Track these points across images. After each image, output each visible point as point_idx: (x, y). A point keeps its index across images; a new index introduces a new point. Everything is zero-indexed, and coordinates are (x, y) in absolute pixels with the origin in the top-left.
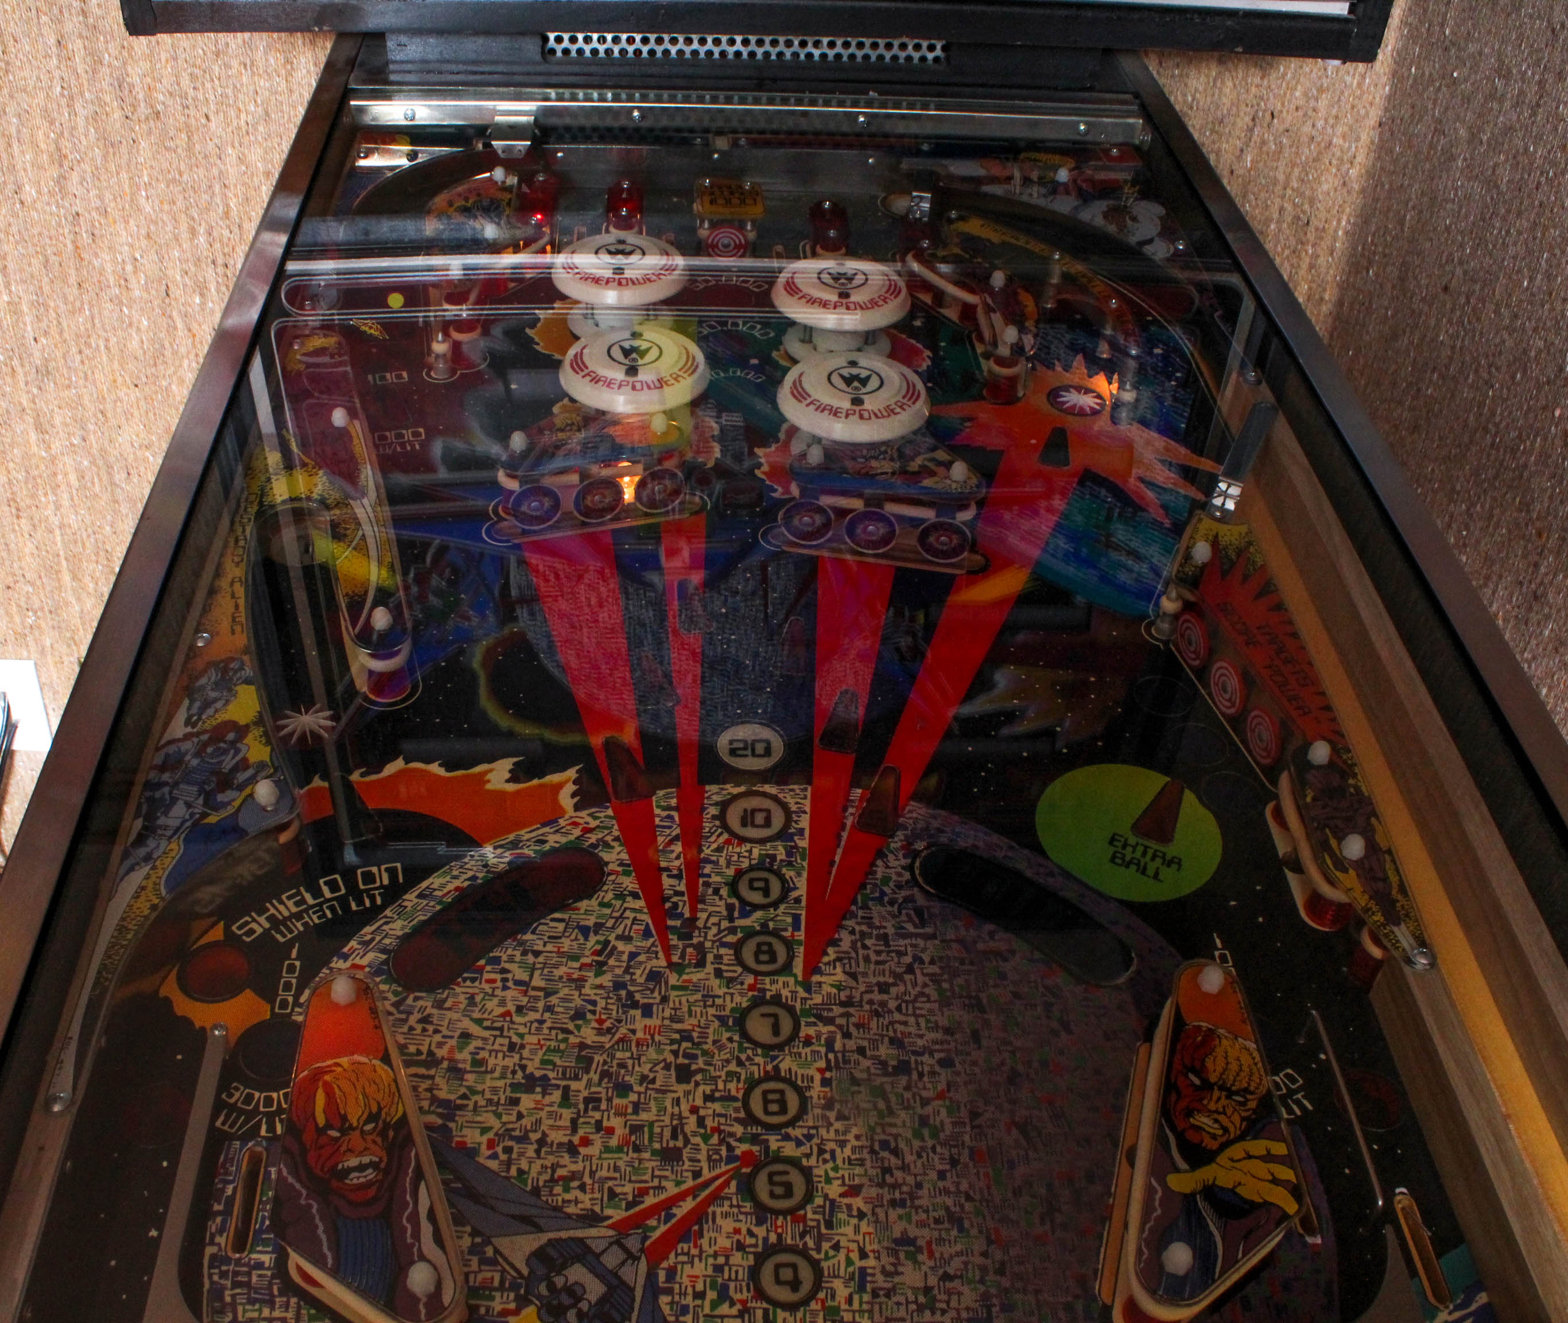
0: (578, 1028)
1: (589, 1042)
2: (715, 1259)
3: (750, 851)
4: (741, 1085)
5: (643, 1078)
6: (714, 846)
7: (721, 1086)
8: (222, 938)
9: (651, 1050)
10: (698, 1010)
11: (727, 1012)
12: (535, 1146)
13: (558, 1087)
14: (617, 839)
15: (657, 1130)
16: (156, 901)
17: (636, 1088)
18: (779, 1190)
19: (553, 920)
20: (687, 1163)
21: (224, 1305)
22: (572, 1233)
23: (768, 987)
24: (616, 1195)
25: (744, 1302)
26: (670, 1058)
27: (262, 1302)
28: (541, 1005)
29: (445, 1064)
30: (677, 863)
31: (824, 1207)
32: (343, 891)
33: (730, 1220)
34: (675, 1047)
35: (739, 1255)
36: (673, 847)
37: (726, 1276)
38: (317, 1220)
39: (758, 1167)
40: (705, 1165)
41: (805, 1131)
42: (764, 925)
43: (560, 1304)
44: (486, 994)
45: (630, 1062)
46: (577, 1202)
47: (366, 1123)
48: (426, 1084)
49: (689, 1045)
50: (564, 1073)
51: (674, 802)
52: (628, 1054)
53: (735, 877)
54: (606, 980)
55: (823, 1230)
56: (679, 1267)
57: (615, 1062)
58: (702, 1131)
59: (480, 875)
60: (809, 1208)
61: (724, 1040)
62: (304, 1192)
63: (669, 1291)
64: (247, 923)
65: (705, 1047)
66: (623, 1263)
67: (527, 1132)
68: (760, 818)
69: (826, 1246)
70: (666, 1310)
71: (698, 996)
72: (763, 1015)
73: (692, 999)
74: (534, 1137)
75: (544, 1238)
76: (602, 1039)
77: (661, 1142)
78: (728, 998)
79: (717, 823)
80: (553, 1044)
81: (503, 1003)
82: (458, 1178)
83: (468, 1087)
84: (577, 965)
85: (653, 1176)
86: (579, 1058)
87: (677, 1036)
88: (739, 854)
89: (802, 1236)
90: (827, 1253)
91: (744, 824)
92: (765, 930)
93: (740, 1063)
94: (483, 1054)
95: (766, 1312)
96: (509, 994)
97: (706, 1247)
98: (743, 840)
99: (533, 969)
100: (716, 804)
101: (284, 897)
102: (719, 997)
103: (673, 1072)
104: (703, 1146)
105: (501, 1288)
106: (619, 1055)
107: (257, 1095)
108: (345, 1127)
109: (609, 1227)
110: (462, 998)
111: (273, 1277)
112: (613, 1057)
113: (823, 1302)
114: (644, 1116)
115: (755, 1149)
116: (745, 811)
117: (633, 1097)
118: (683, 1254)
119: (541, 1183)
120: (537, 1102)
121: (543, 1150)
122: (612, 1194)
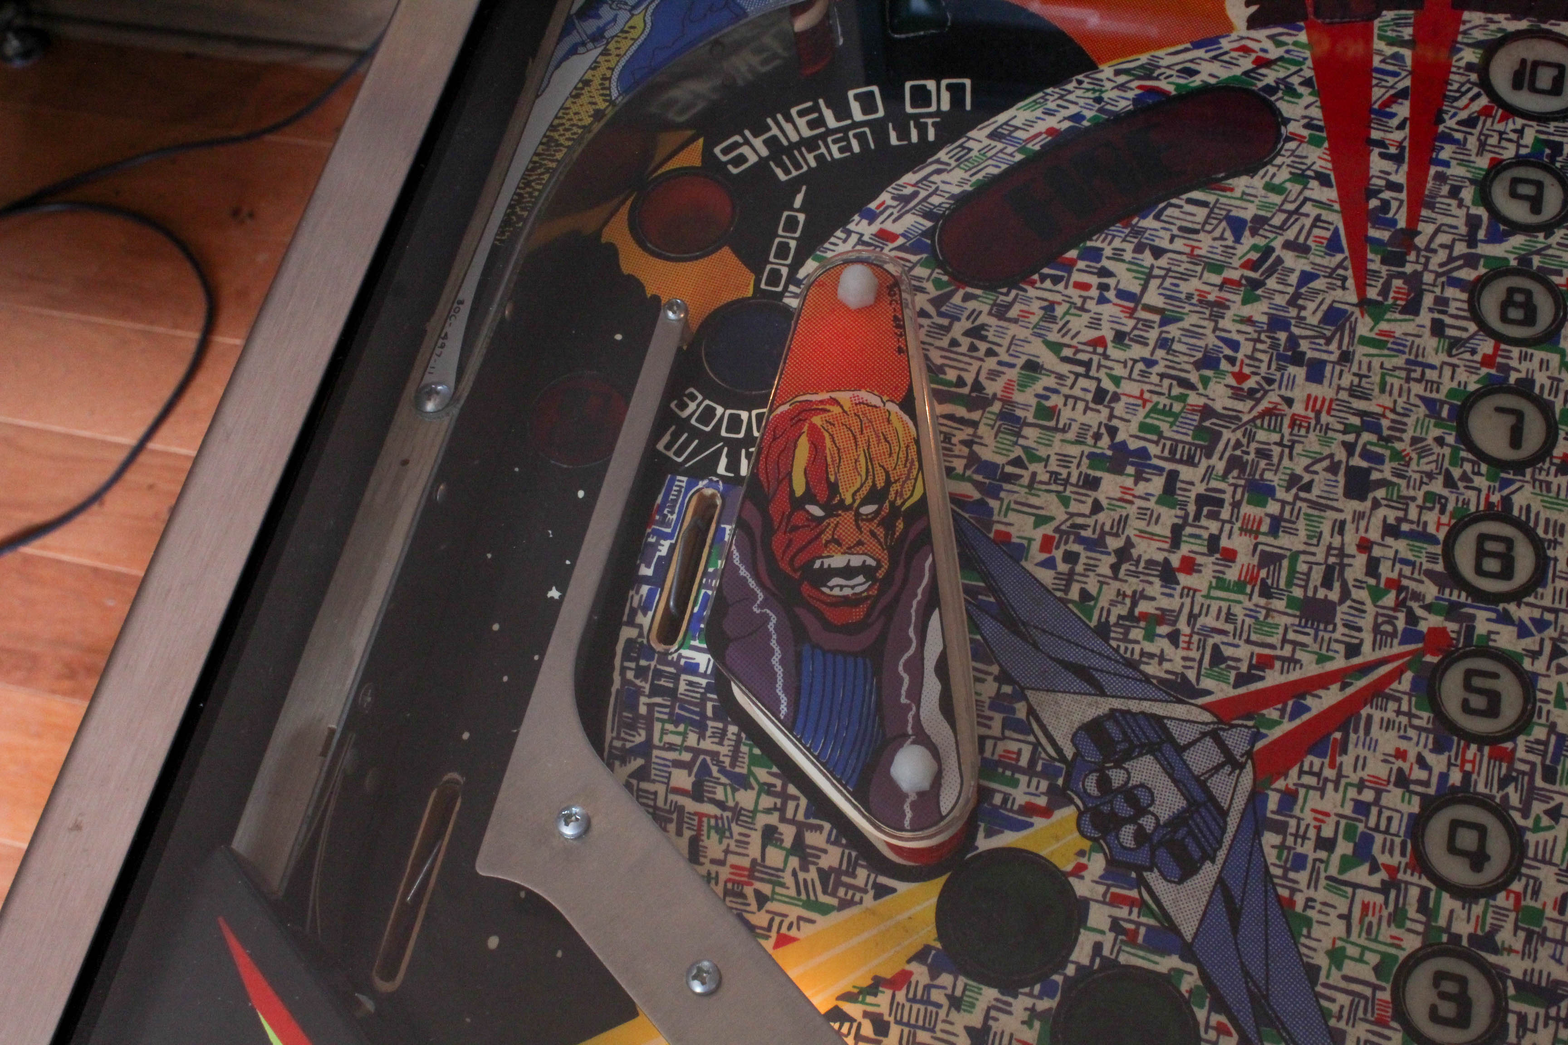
0: (1205, 381)
1: (1218, 406)
2: (1360, 792)
3: (1520, 132)
4: (1445, 519)
5: (1293, 480)
6: (1463, 115)
7: (1413, 514)
8: (698, 163)
9: (1312, 436)
10: (1397, 383)
11: (1441, 396)
12: (1112, 559)
13: (1161, 470)
14: (1307, 83)
15: (1302, 567)
16: (602, 105)
17: (1280, 494)
18: (1478, 702)
19: (1190, 201)
20: (1340, 629)
21: (637, 717)
22: (1147, 707)
23: (1514, 363)
24: (1224, 659)
25: (1392, 871)
26: (1341, 455)
27: (691, 722)
28: (1153, 335)
29: (997, 407)
30: (1398, 136)
31: (1546, 743)
32: (881, 113)
33: (1392, 734)
34: (1350, 438)
35: (1399, 791)
36: (1394, 109)
37: (1372, 823)
38: (773, 643)
39: (1450, 659)
40: (1367, 637)
41: (1537, 613)
42: (1524, 260)
43: (1113, 814)
44: (1073, 304)
45: (1277, 450)
46: (1162, 658)
47: (864, 502)
48: (964, 433)
49: (1373, 438)
50: (1173, 451)
51: (1407, 33)
52: (1276, 437)
53: (1489, 171)
54: (1259, 311)
55: (1539, 782)
56: (1302, 792)
57: (1254, 445)
58: (1372, 582)
59: (1089, 114)
60: (1521, 739)
61: (1430, 441)
62: (761, 596)
63: (1280, 828)
64: (736, 145)
65: (1398, 446)
66: (1217, 769)
67: (1103, 534)
68: (1545, 78)
69: (1538, 808)
70: (1271, 856)
71: (1400, 361)
72: (1499, 410)
73: (1388, 364)
74: (1114, 543)
75: (1104, 706)
76: (1239, 405)
77: (1305, 588)
78: (1447, 371)
79: (1474, 77)
80: (1163, 401)
81: (1095, 323)
82: (992, 589)
83: (1026, 449)
84: (1216, 279)
85: (1284, 641)
86: (1200, 430)
87: (1356, 421)
88: (1501, 133)
89: (1504, 783)
90: (1538, 819)
91: (1517, 84)
92: (1524, 267)
93: (1449, 482)
94: (1055, 400)
95: (1425, 892)
96: (1107, 310)
97: (1347, 769)
98: (1511, 111)
99: (1149, 276)
100: (1477, 45)
101: (794, 111)
102: (1432, 367)
103: (1341, 478)
104: (1369, 607)
105: (1030, 770)
106: (1261, 435)
107: (720, 410)
108: (833, 507)
109: (1204, 707)
110: (1036, 306)
111: (709, 688)
112: (1251, 437)
113: (1518, 897)
114: (1284, 540)
115: (1452, 626)
116: (1523, 62)
117: (1273, 508)
118: (1311, 773)
119: (1113, 619)
120: (1125, 489)
121: (1125, 567)
122: (1218, 657)
